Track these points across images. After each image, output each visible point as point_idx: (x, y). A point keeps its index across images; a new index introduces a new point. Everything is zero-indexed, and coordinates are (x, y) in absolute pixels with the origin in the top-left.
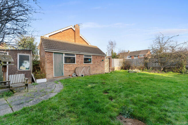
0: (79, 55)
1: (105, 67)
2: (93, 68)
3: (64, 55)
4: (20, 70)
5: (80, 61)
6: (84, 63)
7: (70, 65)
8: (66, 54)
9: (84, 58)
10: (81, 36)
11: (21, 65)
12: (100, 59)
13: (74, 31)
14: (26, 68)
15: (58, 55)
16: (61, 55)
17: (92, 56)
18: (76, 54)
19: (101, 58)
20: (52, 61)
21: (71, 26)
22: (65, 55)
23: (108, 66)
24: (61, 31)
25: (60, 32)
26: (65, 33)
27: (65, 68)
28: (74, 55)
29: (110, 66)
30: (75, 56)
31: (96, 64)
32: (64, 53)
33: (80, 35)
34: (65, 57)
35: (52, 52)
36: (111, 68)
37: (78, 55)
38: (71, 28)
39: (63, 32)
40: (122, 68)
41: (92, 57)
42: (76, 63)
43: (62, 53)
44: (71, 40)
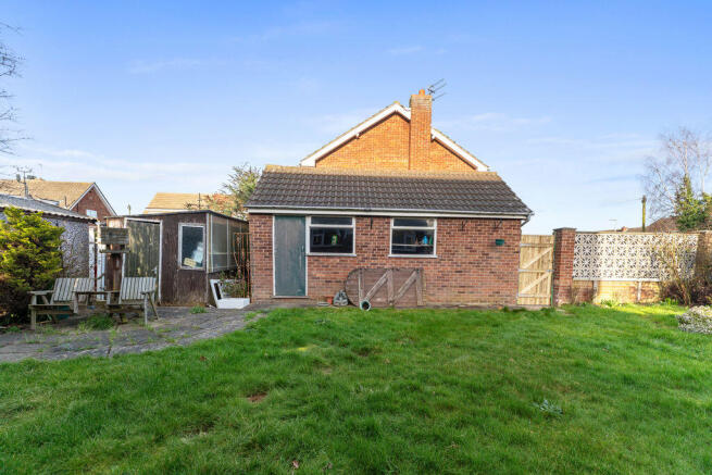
0: (369, 221)
1: (523, 278)
2: (443, 277)
3: (308, 221)
4: (184, 268)
5: (372, 245)
6: (394, 252)
7: (331, 260)
8: (316, 219)
9: (394, 231)
10: (436, 135)
11: (188, 253)
12: (484, 238)
13: (408, 121)
14: (198, 264)
15: (287, 222)
16: (300, 222)
17: (435, 223)
18: (357, 216)
19: (496, 229)
20: (270, 244)
21: (394, 103)
22: (312, 223)
23: (548, 275)
24: (356, 132)
25: (355, 138)
26: (370, 137)
27: (310, 270)
28: (347, 220)
29: (556, 275)
30: (351, 223)
31: (458, 258)
32: (309, 215)
33: (433, 132)
34: (313, 231)
35: (271, 214)
36: (562, 282)
37: (365, 219)
38: (396, 113)
39: (363, 137)
40: (671, 293)
41: (434, 226)
42: (354, 254)
43: (303, 217)
44: (395, 160)
